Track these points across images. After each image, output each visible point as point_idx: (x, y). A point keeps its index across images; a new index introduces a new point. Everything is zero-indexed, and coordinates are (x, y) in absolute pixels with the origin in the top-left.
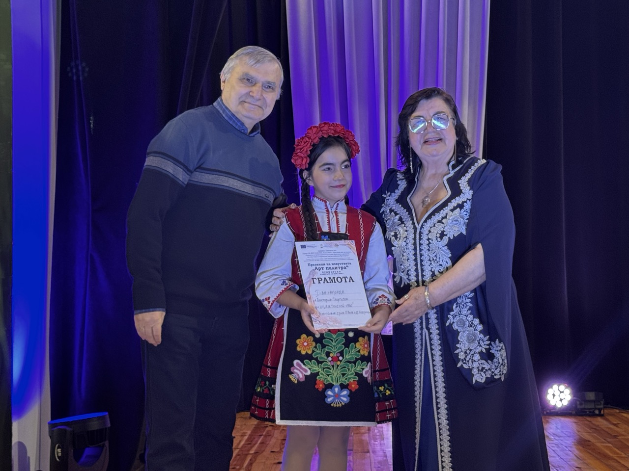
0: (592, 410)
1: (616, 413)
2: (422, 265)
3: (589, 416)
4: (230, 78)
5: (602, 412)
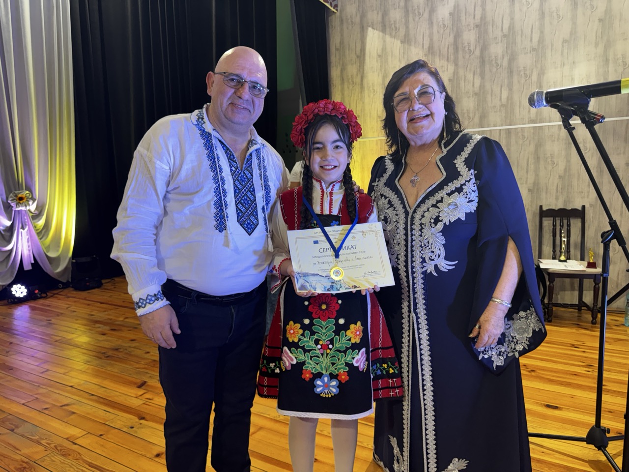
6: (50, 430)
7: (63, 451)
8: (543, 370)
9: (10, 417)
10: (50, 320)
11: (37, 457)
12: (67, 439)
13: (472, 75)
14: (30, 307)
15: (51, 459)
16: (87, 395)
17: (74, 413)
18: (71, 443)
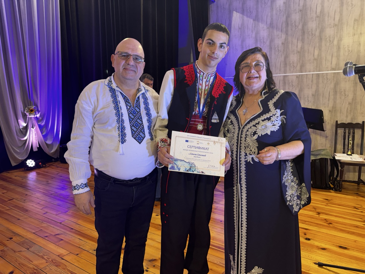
2: (240, 149)
6: (49, 250)
7: (56, 263)
8: (337, 223)
9: (27, 241)
10: (48, 181)
11: (42, 266)
12: (58, 256)
13: (296, 41)
14: (37, 172)
15: (49, 268)
16: (69, 229)
17: (62, 240)
18: (61, 259)
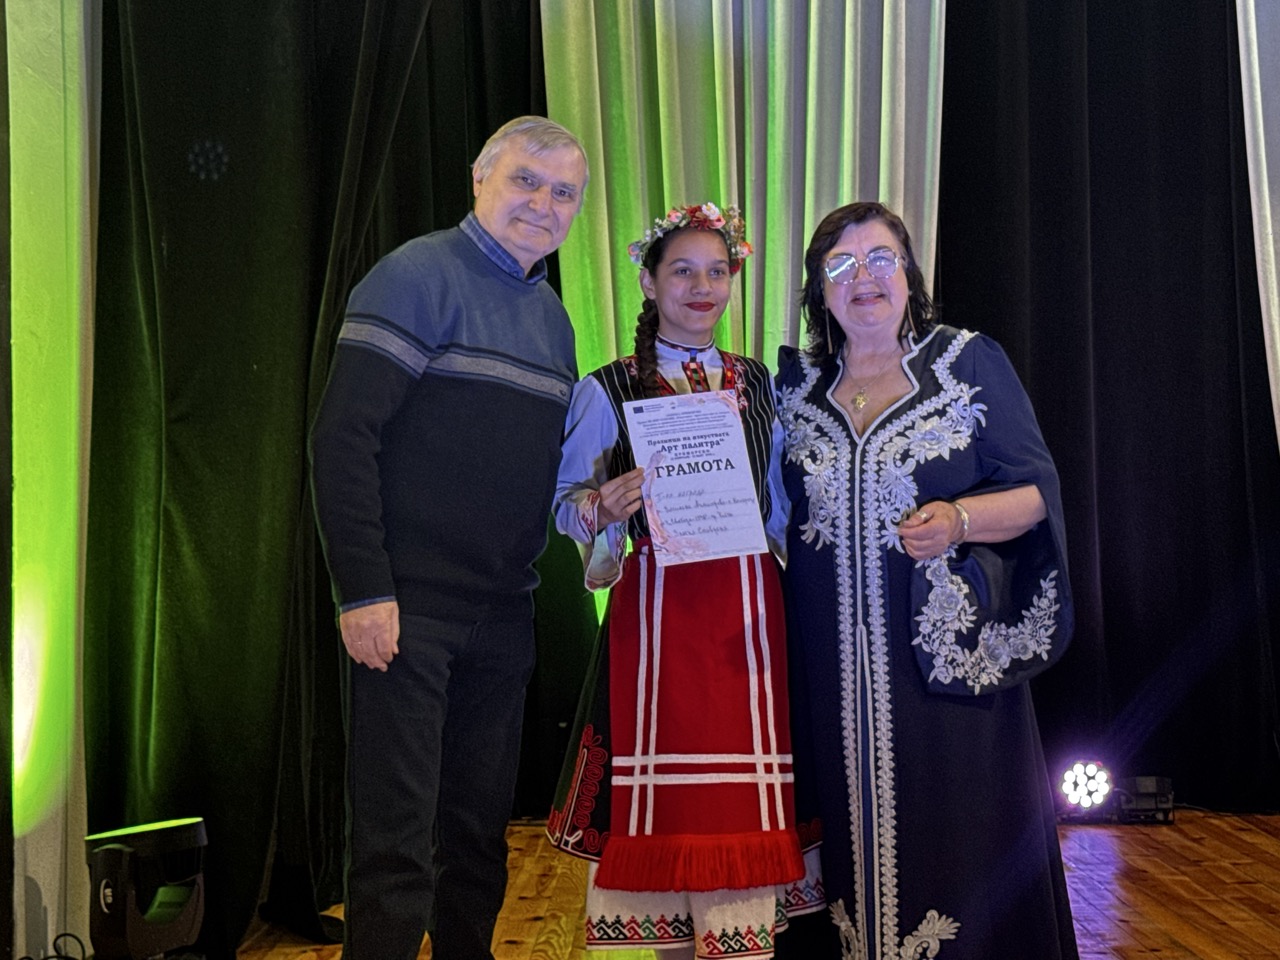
0: (1150, 814)
1: (1199, 817)
2: (862, 509)
3: (1145, 823)
4: (492, 175)
5: (1171, 816)
